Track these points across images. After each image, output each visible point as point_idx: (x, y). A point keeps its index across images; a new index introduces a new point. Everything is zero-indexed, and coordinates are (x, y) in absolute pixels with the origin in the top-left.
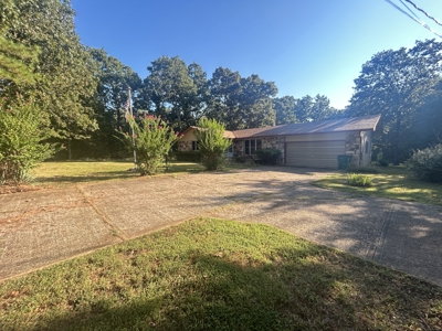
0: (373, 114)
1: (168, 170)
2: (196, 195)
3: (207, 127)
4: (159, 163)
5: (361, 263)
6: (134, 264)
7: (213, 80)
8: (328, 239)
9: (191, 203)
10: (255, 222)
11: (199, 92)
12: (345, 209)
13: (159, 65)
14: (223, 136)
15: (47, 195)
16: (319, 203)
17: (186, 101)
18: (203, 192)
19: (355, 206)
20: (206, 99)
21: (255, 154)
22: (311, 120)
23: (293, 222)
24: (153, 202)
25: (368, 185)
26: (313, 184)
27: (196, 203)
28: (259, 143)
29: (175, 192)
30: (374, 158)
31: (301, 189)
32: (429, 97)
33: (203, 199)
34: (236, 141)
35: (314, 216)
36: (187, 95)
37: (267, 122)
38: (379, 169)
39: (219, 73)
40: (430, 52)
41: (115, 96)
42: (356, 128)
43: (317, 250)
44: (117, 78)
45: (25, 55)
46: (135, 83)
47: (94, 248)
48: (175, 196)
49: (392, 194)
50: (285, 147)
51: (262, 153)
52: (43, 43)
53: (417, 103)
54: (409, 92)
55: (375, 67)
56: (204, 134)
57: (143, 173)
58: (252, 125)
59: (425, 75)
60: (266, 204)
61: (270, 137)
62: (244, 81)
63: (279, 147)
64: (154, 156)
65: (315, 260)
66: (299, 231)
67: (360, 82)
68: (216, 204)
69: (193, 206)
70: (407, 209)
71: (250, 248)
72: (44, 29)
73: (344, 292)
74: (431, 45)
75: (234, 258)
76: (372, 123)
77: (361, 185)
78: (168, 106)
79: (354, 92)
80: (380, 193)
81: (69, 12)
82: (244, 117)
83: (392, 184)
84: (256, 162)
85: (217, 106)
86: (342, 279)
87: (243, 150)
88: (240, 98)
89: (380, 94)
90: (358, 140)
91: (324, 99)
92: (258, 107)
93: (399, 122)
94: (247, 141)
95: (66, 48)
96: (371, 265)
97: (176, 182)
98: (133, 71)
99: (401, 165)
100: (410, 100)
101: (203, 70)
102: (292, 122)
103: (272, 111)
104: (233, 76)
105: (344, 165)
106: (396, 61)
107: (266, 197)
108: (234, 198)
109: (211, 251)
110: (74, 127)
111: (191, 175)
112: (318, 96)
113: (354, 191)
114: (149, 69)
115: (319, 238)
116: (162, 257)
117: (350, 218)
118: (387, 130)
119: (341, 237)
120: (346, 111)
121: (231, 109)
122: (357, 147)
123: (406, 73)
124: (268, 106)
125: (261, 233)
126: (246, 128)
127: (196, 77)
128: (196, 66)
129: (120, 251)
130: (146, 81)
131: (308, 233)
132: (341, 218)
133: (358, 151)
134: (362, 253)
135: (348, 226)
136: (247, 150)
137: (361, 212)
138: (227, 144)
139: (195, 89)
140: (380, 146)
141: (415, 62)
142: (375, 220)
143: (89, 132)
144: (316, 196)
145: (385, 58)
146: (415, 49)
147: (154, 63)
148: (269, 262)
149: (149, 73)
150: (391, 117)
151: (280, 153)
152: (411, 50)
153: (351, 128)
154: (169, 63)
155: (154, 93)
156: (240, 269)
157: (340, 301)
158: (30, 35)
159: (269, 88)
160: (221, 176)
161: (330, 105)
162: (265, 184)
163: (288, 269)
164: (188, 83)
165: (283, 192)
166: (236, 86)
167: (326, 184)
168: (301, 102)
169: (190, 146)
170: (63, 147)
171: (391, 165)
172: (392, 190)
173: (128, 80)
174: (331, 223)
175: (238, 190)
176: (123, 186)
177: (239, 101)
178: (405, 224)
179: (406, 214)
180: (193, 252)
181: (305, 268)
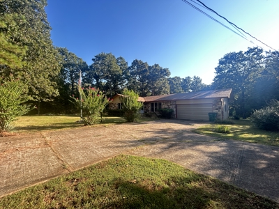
0: (227, 88)
1: (102, 122)
2: (119, 139)
3: (128, 95)
4: (97, 117)
5: (226, 186)
6: (76, 190)
7: (132, 67)
8: (205, 169)
9: (116, 145)
10: (157, 158)
11: (123, 74)
12: (214, 148)
13: (99, 58)
14: (137, 100)
15: (20, 139)
16: (198, 144)
17: (115, 78)
18: (124, 137)
19: (221, 147)
20: (127, 78)
21: (158, 112)
22: (191, 91)
23: (182, 158)
24: (91, 144)
25: (228, 132)
26: (194, 131)
27: (120, 144)
28: (160, 104)
29: (106, 137)
30: (230, 114)
31: (187, 135)
32: (259, 79)
33: (124, 142)
34: (145, 103)
35: (195, 153)
36: (115, 75)
37: (164, 92)
38: (234, 121)
39: (135, 63)
40: (256, 53)
41: (71, 75)
42: (218, 96)
43: (197, 178)
44: (73, 65)
45: (18, 51)
46: (84, 68)
47: (49, 178)
48: (106, 139)
49: (243, 138)
50: (176, 108)
51: (162, 111)
52: (30, 45)
53: (253, 82)
54: (247, 75)
55: (226, 61)
56: (126, 99)
57: (86, 124)
58: (156, 94)
59: (255, 66)
60: (164, 145)
61: (166, 101)
62: (150, 68)
63: (172, 107)
64: (93, 113)
65: (197, 185)
66: (185, 164)
67: (218, 70)
68: (132, 146)
69: (117, 147)
70: (253, 148)
71: (154, 177)
72: (31, 37)
74: (256, 50)
75: (143, 184)
76: (227, 93)
77: (223, 132)
78: (104, 82)
79: (215, 75)
80: (235, 138)
81: (48, 28)
82: (151, 89)
83: (243, 131)
84: (158, 117)
85: (134, 82)
86: (214, 198)
87: (150, 109)
88: (149, 77)
89: (230, 77)
90: (220, 103)
91: (198, 78)
92: (158, 83)
93: (243, 93)
94: (152, 103)
95: (44, 47)
96: (233, 188)
97: (107, 130)
99: (247, 119)
100: (248, 80)
101: (126, 61)
102: (180, 92)
103: (167, 85)
104: (144, 65)
105: (213, 119)
106: (238, 58)
107: (164, 140)
108: (144, 141)
109: (129, 179)
110: (43, 94)
112: (195, 77)
113: (220, 136)
114: (93, 60)
115: (199, 169)
116: (96, 183)
117: (218, 155)
118: (237, 97)
119: (213, 168)
121: (143, 84)
122: (220, 108)
123: (244, 65)
124: (165, 83)
125: (161, 166)
126: (152, 95)
127: (122, 65)
128: (121, 58)
129: (67, 180)
130: (91, 67)
131: (192, 165)
132: (211, 154)
133: (221, 110)
134: (227, 180)
135: (217, 160)
136: (152, 109)
137: (224, 151)
138: (140, 105)
139: (121, 72)
140: (234, 107)
141: (248, 59)
142: (233, 156)
143: (53, 97)
144: (195, 140)
145: (231, 56)
146: (248, 52)
147: (96, 57)
148: (166, 186)
149: (93, 62)
150: (238, 90)
151: (173, 111)
152: (245, 53)
153: (215, 96)
154: (105, 57)
155: (95, 74)
156: (148, 192)
158: (23, 40)
159: (165, 72)
160: (136, 126)
161: (202, 82)
162: (164, 131)
163: (180, 191)
164: (117, 68)
165: (175, 137)
166: (146, 71)
167: (202, 131)
168: (185, 80)
169: (117, 106)
170: (35, 107)
171: (241, 118)
172: (243, 136)
173: (80, 66)
174: (206, 159)
175: (147, 135)
176: (72, 132)
177: (148, 79)
178: (252, 159)
179: (252, 152)
180: (116, 179)
181: (191, 190)
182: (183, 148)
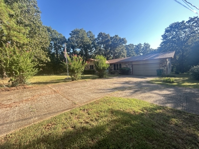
0: (172, 51)
1: (83, 78)
2: (100, 88)
3: (98, 59)
4: (80, 75)
5: (180, 112)
6: (89, 114)
7: (98, 38)
8: (163, 104)
9: (99, 91)
10: (130, 98)
11: (92, 44)
12: (165, 92)
13: (74, 33)
14: (105, 63)
15: (38, 89)
16: (154, 90)
17: (86, 47)
18: (102, 87)
19: (170, 91)
20: (95, 46)
21: (119, 70)
22: (142, 54)
23: (146, 98)
24: (83, 91)
25: (173, 82)
26: (148, 82)
27: (102, 91)
28: (120, 65)
30: (172, 70)
31: (144, 84)
32: (196, 42)
33: (104, 90)
35: (154, 95)
36: (86, 45)
37: (122, 56)
38: (176, 75)
39: (100, 35)
40: (196, 22)
41: (55, 47)
42: (164, 57)
43: (160, 108)
44: (56, 39)
45: (24, 31)
46: (63, 41)
47: (70, 109)
48: (91, 88)
49: (185, 86)
50: (132, 67)
51: (122, 69)
52: (30, 25)
53: (191, 45)
54: (187, 40)
55: (171, 30)
57: (73, 80)
58: (116, 57)
59: (194, 33)
60: (131, 91)
61: (125, 62)
62: (111, 38)
63: (130, 67)
64: (78, 72)
65: (161, 111)
66: (150, 101)
67: (164, 37)
68: (110, 91)
70: (193, 91)
71: (132, 108)
72: (29, 19)
73: (176, 122)
74: (196, 19)
75: (127, 111)
76: (172, 55)
77: (170, 82)
78: (78, 50)
79: (162, 41)
80: (179, 85)
81: (39, 12)
82: (112, 54)
83: (184, 81)
84: (120, 74)
85: (100, 49)
86: (174, 118)
87: (113, 68)
88: (110, 45)
89: (173, 42)
90: (166, 62)
91: (147, 44)
92: (118, 50)
93: (183, 54)
94: (114, 65)
95: (39, 27)
96: (184, 112)
97: (89, 83)
98: (63, 35)
99: (185, 73)
100: (187, 44)
101: (93, 34)
102: (134, 55)
103: (125, 51)
104: (107, 36)
105: (160, 74)
106: (180, 26)
107: (130, 88)
108: (116, 89)
109: (117, 109)
111: (93, 80)
112: (145, 44)
113: (167, 85)
114: (70, 34)
115: (159, 103)
116: (99, 111)
117: (170, 96)
118: (178, 57)
119: (168, 103)
120: (158, 50)
121: (107, 50)
123: (185, 32)
124: (123, 49)
125: (134, 102)
126: (112, 59)
127: (91, 37)
128: (90, 32)
129: (81, 110)
130: (69, 39)
131: (154, 101)
132: (164, 96)
133: (166, 67)
134: (179, 109)
135: (169, 98)
136: (115, 68)
137: (173, 93)
139: (90, 42)
140: (174, 65)
141: (189, 27)
142: (181, 96)
144: (151, 87)
145: (175, 26)
146: (189, 21)
147: (72, 32)
148: (142, 112)
149: (70, 36)
150: (179, 52)
151: (130, 69)
152: (187, 22)
153: (162, 57)
154: (79, 32)
155: (72, 45)
156: (132, 115)
157: (176, 125)
158: (25, 22)
159: (123, 41)
160: (106, 80)
161: (150, 47)
162: (127, 83)
163: (151, 114)
164: (87, 39)
165: (137, 86)
166: (108, 41)
167: (154, 82)
168: (137, 46)
169: (89, 67)
170: (41, 69)
171: (180, 73)
172: (184, 84)
173: (61, 40)
174: (162, 98)
175: (117, 85)
176: (67, 85)
177: (110, 47)
178: (194, 97)
179: (193, 93)
180: (110, 109)
181: (158, 114)
182: (145, 92)
